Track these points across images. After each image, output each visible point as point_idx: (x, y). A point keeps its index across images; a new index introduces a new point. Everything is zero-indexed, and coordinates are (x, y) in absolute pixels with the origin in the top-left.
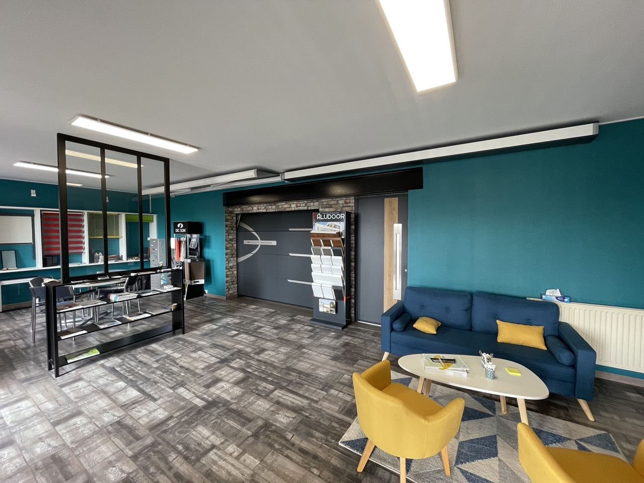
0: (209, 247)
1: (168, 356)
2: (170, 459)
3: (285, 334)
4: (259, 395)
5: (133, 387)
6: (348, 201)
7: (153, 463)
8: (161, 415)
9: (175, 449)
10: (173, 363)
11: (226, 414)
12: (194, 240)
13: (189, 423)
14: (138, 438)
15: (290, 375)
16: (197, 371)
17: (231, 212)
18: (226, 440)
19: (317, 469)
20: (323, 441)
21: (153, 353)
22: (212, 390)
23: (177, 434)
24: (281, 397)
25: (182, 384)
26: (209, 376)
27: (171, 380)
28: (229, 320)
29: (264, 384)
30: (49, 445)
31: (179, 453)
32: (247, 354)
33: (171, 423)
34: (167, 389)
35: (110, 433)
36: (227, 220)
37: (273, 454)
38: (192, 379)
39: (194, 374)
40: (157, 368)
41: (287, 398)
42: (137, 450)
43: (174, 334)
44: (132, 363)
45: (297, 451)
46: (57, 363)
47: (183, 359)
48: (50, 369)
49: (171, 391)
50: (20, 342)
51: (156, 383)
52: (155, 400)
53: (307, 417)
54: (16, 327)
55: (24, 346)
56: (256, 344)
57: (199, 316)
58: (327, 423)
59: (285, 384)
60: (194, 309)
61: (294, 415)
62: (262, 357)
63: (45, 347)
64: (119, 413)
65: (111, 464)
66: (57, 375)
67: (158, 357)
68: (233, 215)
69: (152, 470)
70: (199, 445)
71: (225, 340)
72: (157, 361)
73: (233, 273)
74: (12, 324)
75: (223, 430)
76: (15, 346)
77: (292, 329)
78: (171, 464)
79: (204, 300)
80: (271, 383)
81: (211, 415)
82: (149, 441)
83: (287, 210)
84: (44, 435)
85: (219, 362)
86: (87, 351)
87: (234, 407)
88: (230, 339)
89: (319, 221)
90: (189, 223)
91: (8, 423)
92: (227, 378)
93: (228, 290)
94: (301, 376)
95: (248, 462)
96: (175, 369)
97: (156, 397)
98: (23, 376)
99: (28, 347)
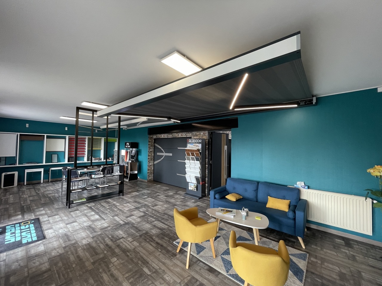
0: (141, 155)
1: (114, 204)
2: (106, 239)
3: (170, 199)
4: (148, 222)
5: (97, 214)
6: (205, 133)
7: (99, 240)
8: (106, 225)
9: (108, 237)
10: (115, 207)
11: (131, 227)
12: (133, 151)
13: (116, 229)
14: (95, 232)
15: (164, 216)
16: (125, 211)
17: (152, 138)
18: (128, 236)
19: (161, 249)
20: (168, 241)
21: (108, 203)
22: (128, 218)
23: (110, 232)
24: (157, 224)
25: (117, 215)
26: (129, 213)
27: (113, 213)
28: (146, 191)
29: (151, 218)
30: (64, 230)
31: (110, 238)
32: (148, 206)
33: (109, 228)
34: (110, 216)
35: (86, 229)
36: (149, 142)
37: (145, 242)
38: (121, 214)
39: (123, 212)
40: (108, 209)
41: (159, 224)
42: (94, 235)
43: (119, 196)
44: (99, 206)
45: (155, 243)
46: (69, 203)
47: (120, 206)
48: (67, 205)
49: (112, 217)
50: (56, 194)
51: (107, 214)
52: (105, 220)
53: (165, 232)
54: (55, 188)
55: (58, 196)
56: (154, 203)
57: (132, 188)
58: (172, 235)
59: (160, 219)
60: (131, 185)
61: (159, 231)
62: (155, 208)
63: (66, 197)
64: (90, 223)
65: (84, 238)
66: (69, 208)
67: (110, 204)
68: (152, 139)
69: (98, 242)
70: (118, 236)
71: (141, 200)
72: (109, 206)
73: (151, 169)
74: (54, 187)
75: (129, 233)
76: (54, 196)
77: (174, 197)
78: (105, 241)
79: (137, 182)
80: (155, 218)
81: (125, 227)
82: (99, 233)
83: (177, 137)
84: (63, 227)
85: (135, 208)
86: (81, 199)
87: (135, 225)
88: (143, 199)
89: (190, 143)
90: (132, 143)
91: (51, 222)
92: (136, 215)
93: (148, 177)
94: (169, 217)
95: (135, 244)
96: (115, 209)
97: (105, 219)
98: (57, 207)
99: (59, 197)
